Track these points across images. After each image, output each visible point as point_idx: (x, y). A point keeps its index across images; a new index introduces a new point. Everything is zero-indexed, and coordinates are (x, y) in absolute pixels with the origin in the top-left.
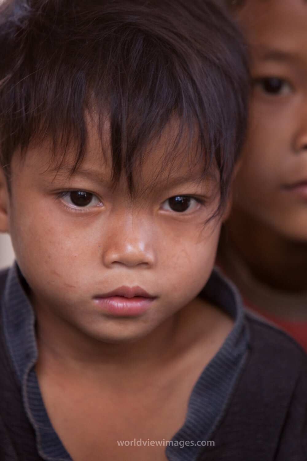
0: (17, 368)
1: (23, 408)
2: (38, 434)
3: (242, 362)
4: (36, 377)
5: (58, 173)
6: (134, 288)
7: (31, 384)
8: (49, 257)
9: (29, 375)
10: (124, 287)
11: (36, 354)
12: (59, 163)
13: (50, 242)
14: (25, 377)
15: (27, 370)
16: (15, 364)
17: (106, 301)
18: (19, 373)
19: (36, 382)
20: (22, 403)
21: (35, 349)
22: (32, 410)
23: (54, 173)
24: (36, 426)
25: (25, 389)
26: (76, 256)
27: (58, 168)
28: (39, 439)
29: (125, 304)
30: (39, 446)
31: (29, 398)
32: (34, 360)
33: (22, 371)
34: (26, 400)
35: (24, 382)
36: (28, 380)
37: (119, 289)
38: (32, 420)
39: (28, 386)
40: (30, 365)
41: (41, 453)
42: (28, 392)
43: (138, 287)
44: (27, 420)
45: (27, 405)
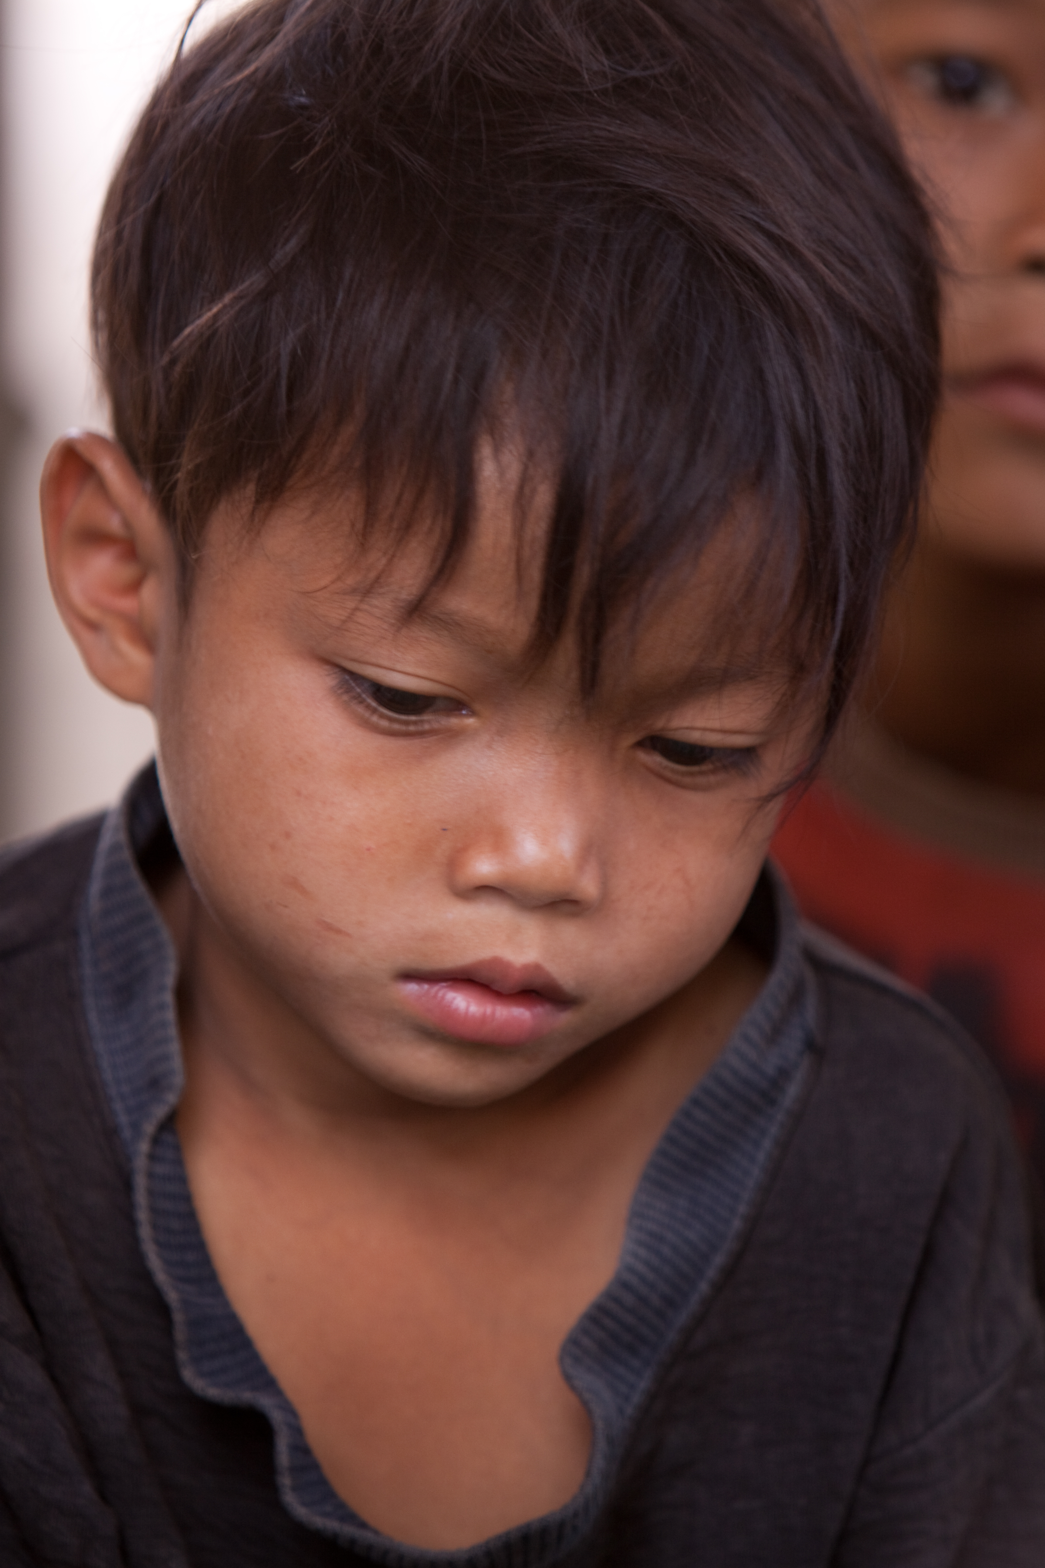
0: (123, 1119)
1: (136, 1240)
2: (178, 1317)
3: (793, 1091)
4: (178, 1148)
5: (364, 606)
6: (526, 967)
7: (160, 1169)
8: (288, 835)
9: (156, 1141)
10: (496, 963)
11: (178, 1080)
12: (372, 575)
13: (299, 794)
14: (144, 1147)
15: (149, 1128)
16: (118, 1106)
17: (435, 988)
18: (127, 1133)
19: (179, 1162)
20: (132, 1223)
21: (177, 1063)
22: (160, 1245)
23: (351, 604)
24: (172, 1297)
25: (141, 1182)
26: (368, 849)
27: (367, 591)
28: (180, 1333)
29: (489, 1009)
30: (182, 1355)
31: (154, 1210)
32: (171, 1098)
33: (136, 1127)
34: (143, 1215)
35: (140, 1163)
36: (152, 1157)
37: (482, 964)
38: (161, 1277)
39: (151, 1175)
40: (160, 1112)
41: (188, 1375)
42: (151, 1193)
43: (537, 967)
44: (147, 1276)
45: (145, 1232)
